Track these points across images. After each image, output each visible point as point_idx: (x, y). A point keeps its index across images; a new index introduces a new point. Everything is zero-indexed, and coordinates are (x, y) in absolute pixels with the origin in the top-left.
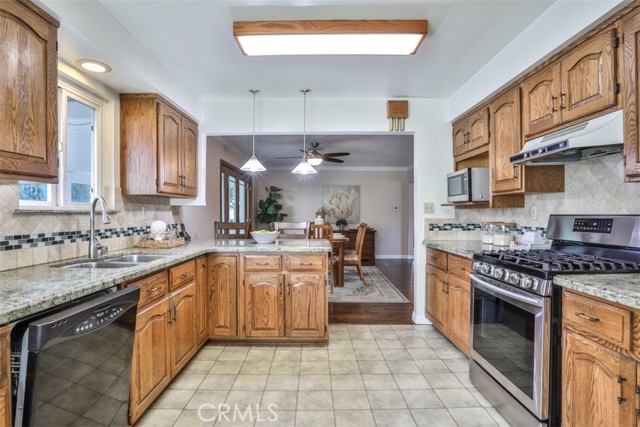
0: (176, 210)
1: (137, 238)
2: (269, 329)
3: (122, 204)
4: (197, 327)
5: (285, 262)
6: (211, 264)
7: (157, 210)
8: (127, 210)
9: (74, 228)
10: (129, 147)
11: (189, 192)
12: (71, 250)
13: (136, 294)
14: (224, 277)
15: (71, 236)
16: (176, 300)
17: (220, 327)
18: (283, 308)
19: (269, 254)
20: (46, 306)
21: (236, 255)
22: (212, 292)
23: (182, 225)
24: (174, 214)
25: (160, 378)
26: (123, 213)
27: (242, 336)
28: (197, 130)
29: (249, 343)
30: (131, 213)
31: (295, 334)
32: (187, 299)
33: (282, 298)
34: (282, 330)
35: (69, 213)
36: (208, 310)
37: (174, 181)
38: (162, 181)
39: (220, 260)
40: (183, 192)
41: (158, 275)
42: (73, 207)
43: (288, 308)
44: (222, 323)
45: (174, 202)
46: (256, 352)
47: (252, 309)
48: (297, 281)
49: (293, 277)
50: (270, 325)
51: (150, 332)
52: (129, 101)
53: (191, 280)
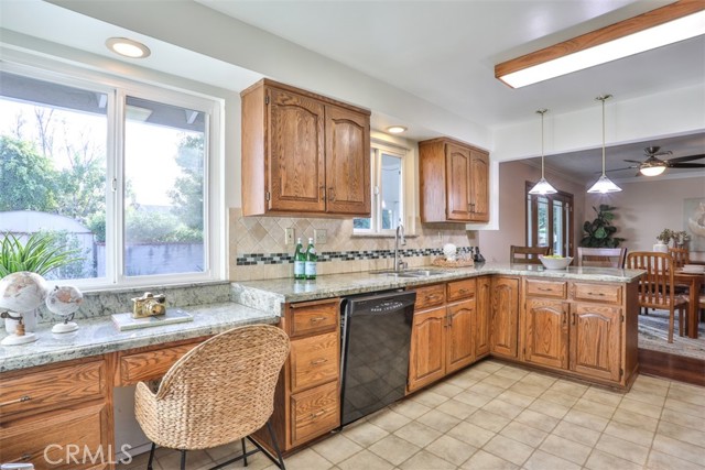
0: (472, 235)
1: (433, 257)
2: (551, 358)
3: (421, 230)
4: (477, 341)
5: (570, 290)
6: (494, 284)
7: (453, 234)
8: (426, 235)
9: (385, 248)
10: (426, 184)
11: (480, 217)
12: (383, 263)
13: (414, 296)
14: (507, 299)
15: (384, 253)
16: (453, 311)
17: (500, 345)
18: (567, 338)
19: (553, 279)
20: (357, 292)
21: (518, 278)
22: (494, 311)
23: (477, 248)
24: (469, 238)
25: (435, 368)
26: (422, 237)
27: (522, 359)
28: (488, 159)
29: (529, 367)
30: (428, 237)
31: (580, 370)
32: (465, 312)
33: (566, 328)
34: (565, 362)
35: (382, 237)
36: (490, 328)
37: (463, 208)
38: (450, 210)
39: (502, 282)
40: (473, 218)
41: (438, 287)
42: (385, 232)
43: (573, 339)
44: (503, 342)
45: (469, 227)
46: (535, 377)
47: (533, 333)
48: (586, 312)
49: (580, 307)
50: (552, 354)
51: (427, 329)
52: (425, 147)
53: (471, 296)
